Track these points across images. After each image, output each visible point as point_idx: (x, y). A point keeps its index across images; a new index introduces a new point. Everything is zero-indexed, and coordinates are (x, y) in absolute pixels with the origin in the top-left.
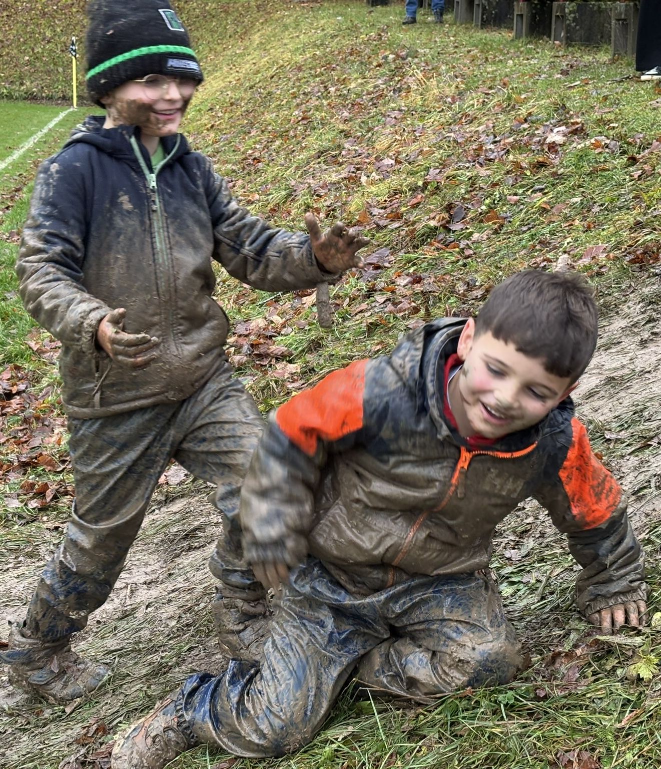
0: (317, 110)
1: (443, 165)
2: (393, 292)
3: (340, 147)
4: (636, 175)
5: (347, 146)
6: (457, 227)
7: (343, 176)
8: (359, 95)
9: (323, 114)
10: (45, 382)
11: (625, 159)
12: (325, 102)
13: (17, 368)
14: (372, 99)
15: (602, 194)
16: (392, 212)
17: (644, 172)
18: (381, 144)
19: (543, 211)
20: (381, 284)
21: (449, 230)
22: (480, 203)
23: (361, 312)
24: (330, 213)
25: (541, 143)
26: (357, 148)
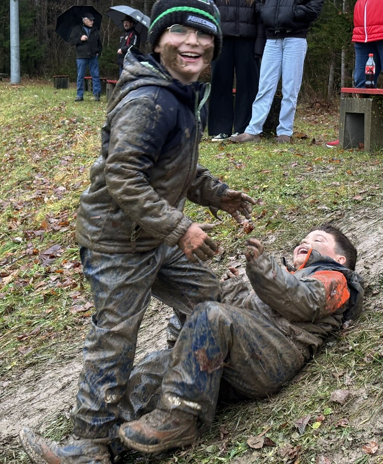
0: (19, 154)
2: (62, 273)
3: (32, 178)
5: (37, 177)
7: (33, 197)
8: (46, 145)
9: (23, 156)
12: (24, 149)
14: (54, 148)
16: (63, 221)
18: (59, 176)
20: (53, 268)
23: (41, 286)
24: (24, 221)
26: (43, 179)
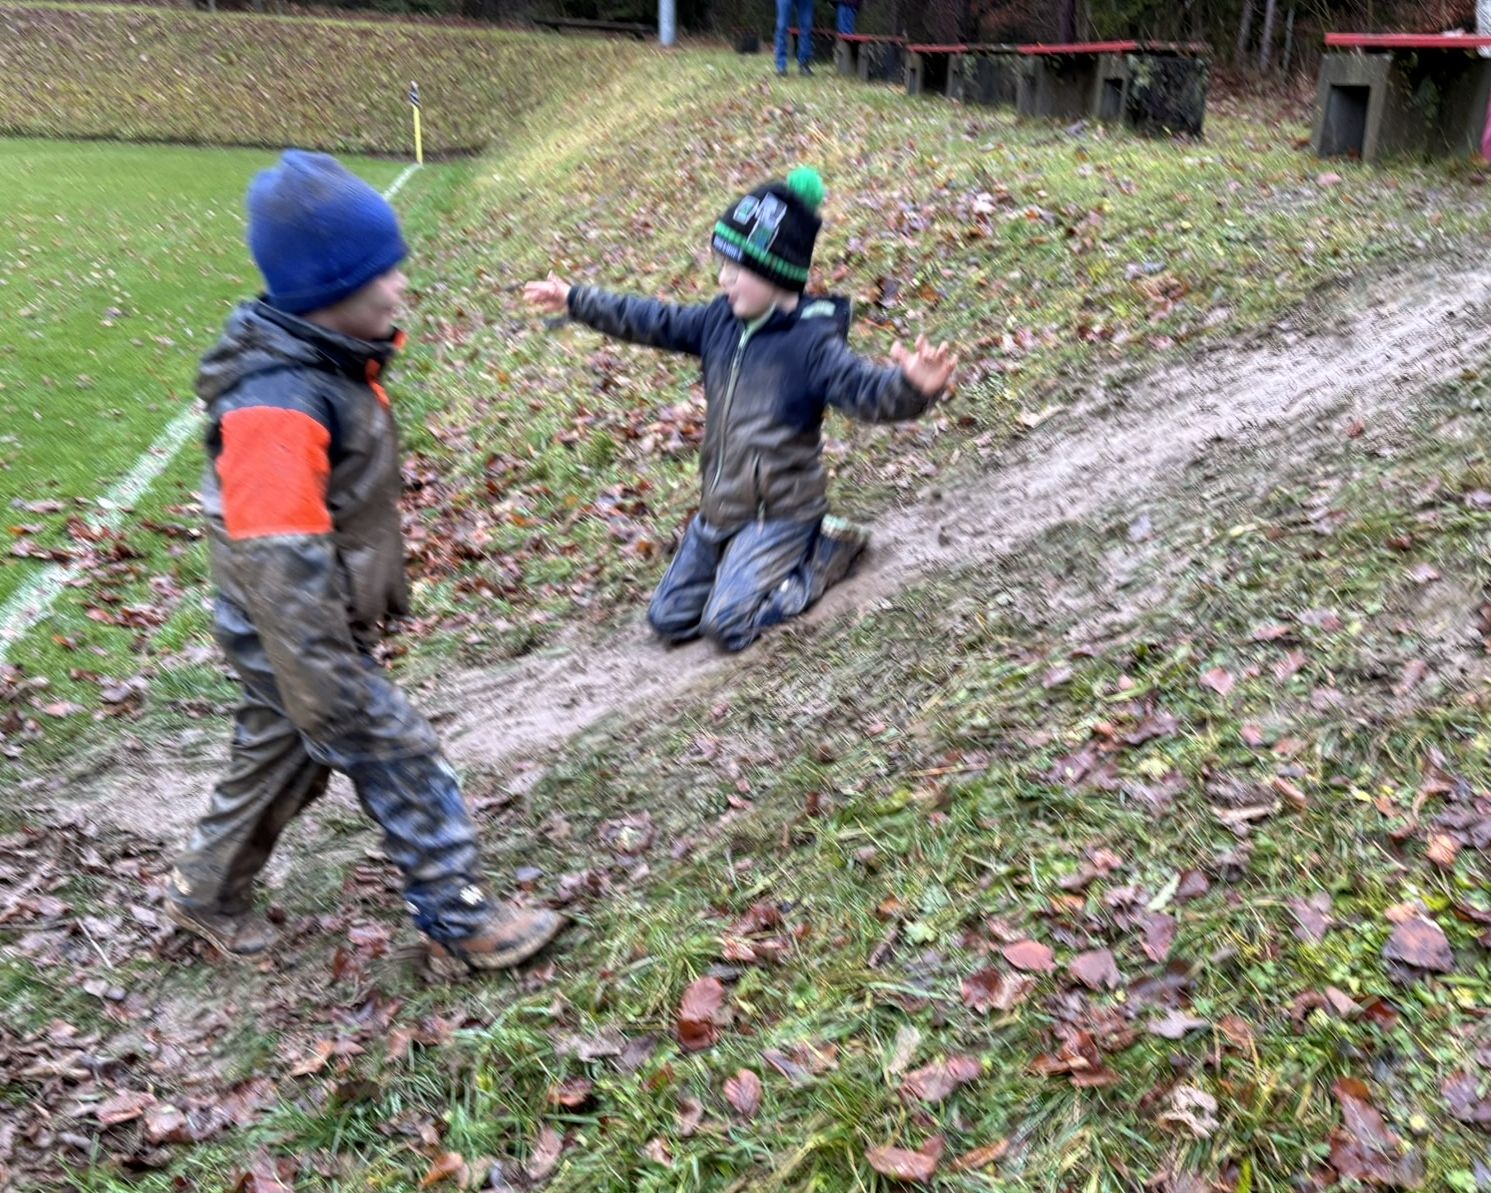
0: (704, 170)
6: (889, 303)
9: (711, 175)
11: (1062, 230)
12: (712, 162)
13: (421, 456)
15: (1043, 270)
17: (1084, 245)
19: (980, 286)
21: (879, 306)
22: (911, 276)
25: (968, 211)
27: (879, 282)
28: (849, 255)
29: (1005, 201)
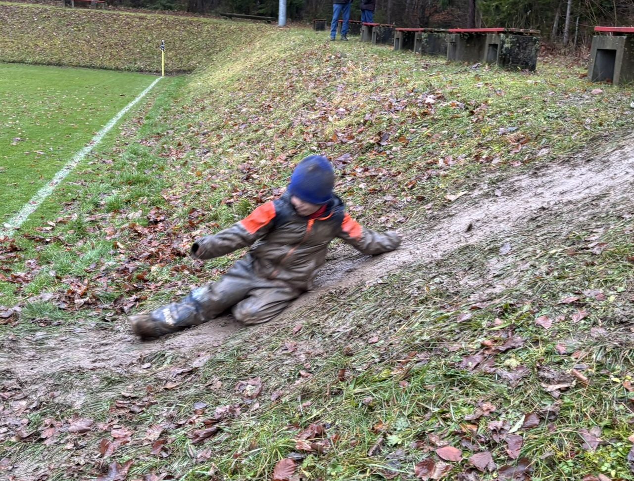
0: (297, 82)
1: (373, 112)
2: (355, 175)
3: (314, 101)
4: (475, 120)
5: (317, 101)
6: (384, 143)
7: (318, 116)
8: (318, 76)
9: (301, 85)
10: (175, 216)
11: (468, 112)
12: (301, 78)
13: (158, 208)
14: (325, 78)
15: (459, 130)
16: (348, 135)
17: (478, 119)
18: (336, 100)
19: (428, 137)
20: (348, 171)
21: (380, 145)
22: (395, 132)
23: (339, 185)
24: (315, 135)
25: (423, 102)
26: (323, 102)
27: (380, 134)
28: (365, 122)
29: (441, 98)
